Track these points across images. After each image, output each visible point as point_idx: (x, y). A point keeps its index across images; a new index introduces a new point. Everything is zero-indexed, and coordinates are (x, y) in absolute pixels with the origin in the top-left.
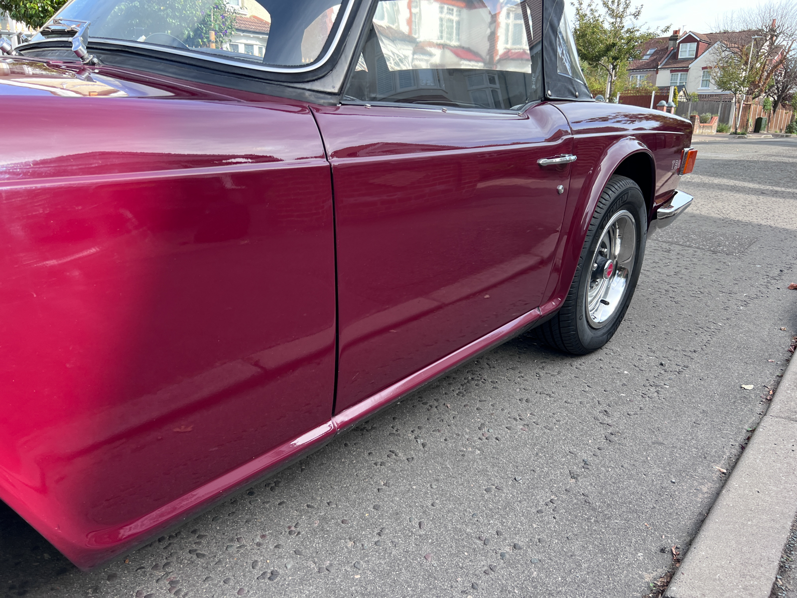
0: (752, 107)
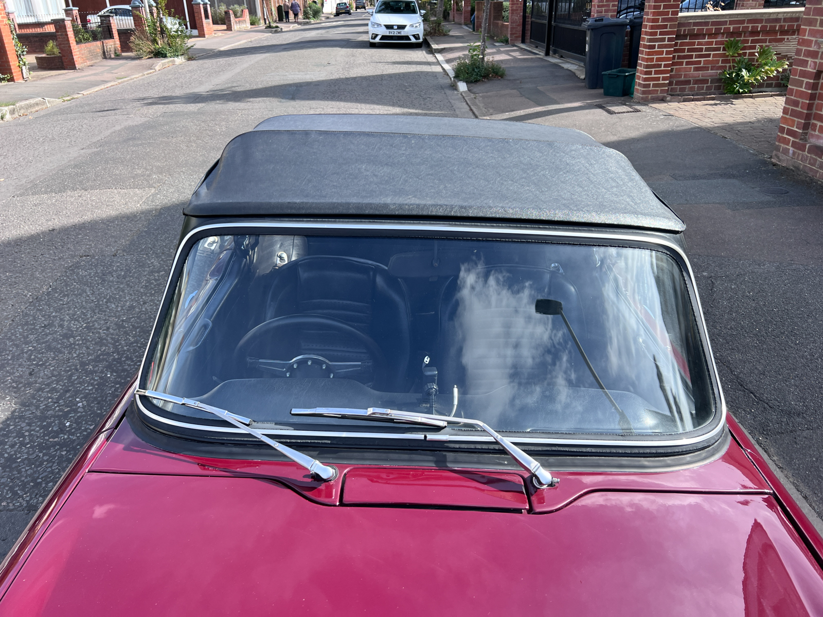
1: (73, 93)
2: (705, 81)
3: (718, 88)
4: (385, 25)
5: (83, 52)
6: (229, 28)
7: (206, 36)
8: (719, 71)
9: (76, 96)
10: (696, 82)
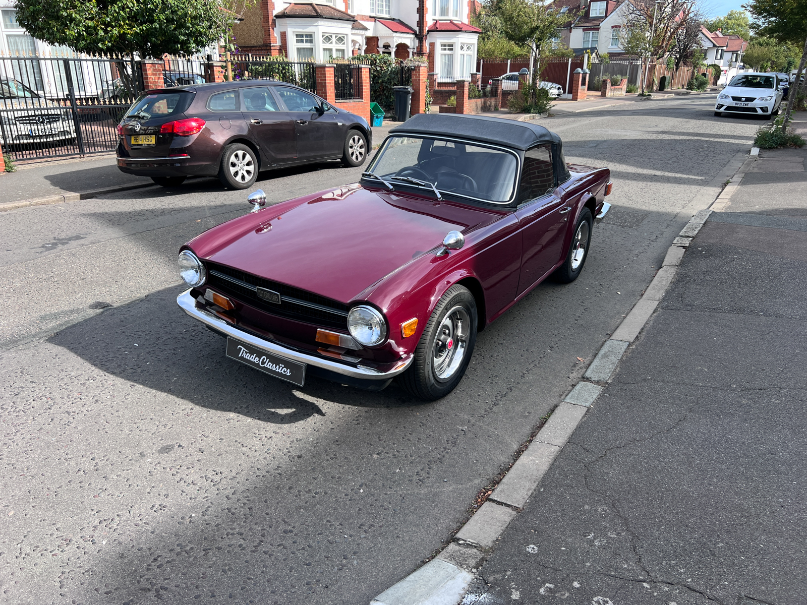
0: (657, 67)
4: (732, 97)
5: (471, 104)
6: (603, 95)
7: (578, 100)
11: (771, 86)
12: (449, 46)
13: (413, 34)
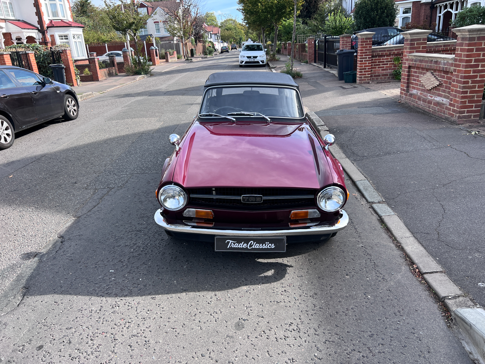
1: (103, 90)
2: (387, 75)
3: (393, 78)
4: (247, 57)
5: (102, 73)
6: (167, 61)
7: (156, 65)
8: (393, 71)
9: (105, 92)
10: (383, 75)
11: (261, 50)
12: (64, 36)
13: (36, 29)
